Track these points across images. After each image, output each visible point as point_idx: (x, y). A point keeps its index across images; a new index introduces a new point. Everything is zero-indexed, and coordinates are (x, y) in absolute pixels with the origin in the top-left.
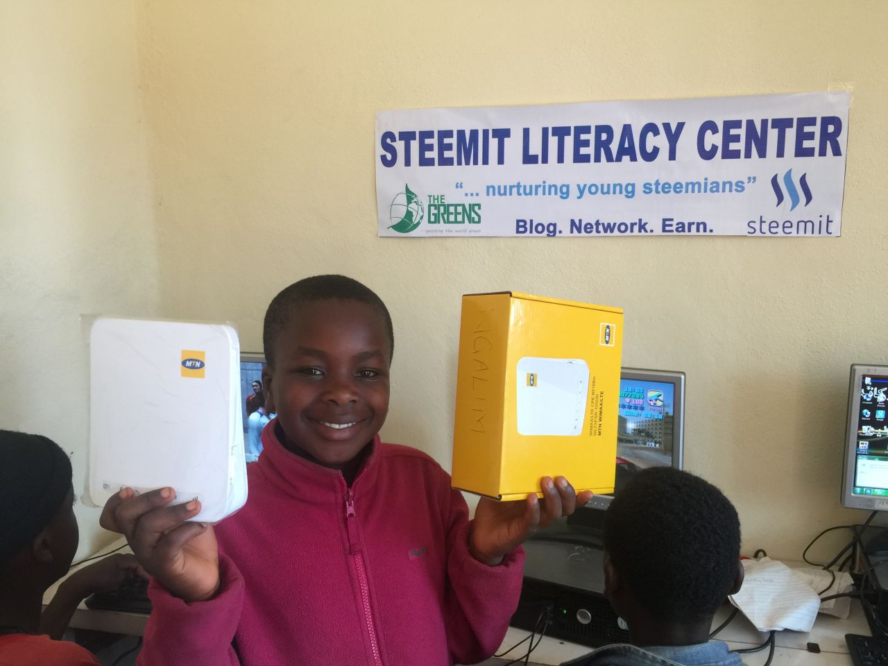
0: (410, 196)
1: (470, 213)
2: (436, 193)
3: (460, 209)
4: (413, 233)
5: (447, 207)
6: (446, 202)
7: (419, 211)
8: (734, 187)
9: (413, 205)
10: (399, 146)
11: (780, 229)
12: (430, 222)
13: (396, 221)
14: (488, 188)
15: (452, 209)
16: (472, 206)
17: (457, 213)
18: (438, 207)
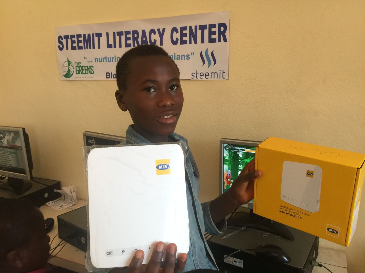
0: (69, 63)
2: (78, 62)
3: (86, 68)
4: (71, 78)
5: (82, 67)
6: (82, 65)
8: (186, 57)
9: (70, 67)
10: (64, 41)
11: (204, 77)
12: (76, 74)
13: (65, 73)
14: (95, 59)
15: (84, 68)
16: (90, 67)
17: (86, 70)
18: (79, 67)
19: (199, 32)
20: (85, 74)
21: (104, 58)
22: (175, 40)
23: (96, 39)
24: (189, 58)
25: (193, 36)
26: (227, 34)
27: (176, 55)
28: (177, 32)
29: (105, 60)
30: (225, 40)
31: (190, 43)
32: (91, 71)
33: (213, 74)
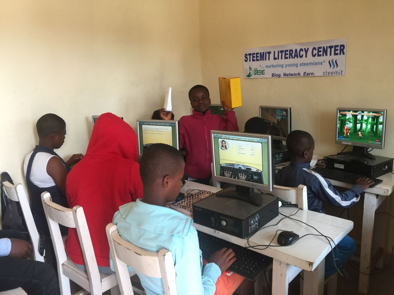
0: (250, 69)
1: (262, 72)
2: (256, 68)
3: (260, 71)
4: (251, 78)
5: (258, 71)
6: (258, 70)
7: (252, 72)
8: (320, 64)
9: (251, 71)
10: (248, 57)
11: (330, 74)
12: (254, 75)
13: (247, 75)
14: (266, 66)
15: (259, 71)
16: (263, 71)
17: (260, 72)
18: (256, 71)
19: (329, 50)
20: (260, 74)
21: (271, 66)
22: (314, 54)
23: (267, 55)
24: (322, 64)
25: (325, 52)
26: (345, 50)
27: (314, 63)
28: (316, 50)
29: (272, 66)
30: (344, 54)
31: (323, 56)
32: (263, 73)
33: (336, 73)
